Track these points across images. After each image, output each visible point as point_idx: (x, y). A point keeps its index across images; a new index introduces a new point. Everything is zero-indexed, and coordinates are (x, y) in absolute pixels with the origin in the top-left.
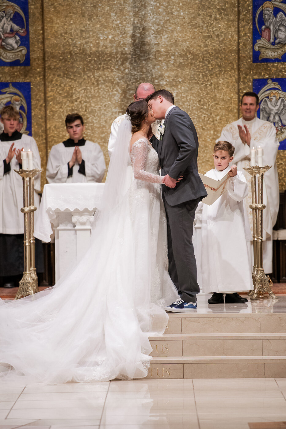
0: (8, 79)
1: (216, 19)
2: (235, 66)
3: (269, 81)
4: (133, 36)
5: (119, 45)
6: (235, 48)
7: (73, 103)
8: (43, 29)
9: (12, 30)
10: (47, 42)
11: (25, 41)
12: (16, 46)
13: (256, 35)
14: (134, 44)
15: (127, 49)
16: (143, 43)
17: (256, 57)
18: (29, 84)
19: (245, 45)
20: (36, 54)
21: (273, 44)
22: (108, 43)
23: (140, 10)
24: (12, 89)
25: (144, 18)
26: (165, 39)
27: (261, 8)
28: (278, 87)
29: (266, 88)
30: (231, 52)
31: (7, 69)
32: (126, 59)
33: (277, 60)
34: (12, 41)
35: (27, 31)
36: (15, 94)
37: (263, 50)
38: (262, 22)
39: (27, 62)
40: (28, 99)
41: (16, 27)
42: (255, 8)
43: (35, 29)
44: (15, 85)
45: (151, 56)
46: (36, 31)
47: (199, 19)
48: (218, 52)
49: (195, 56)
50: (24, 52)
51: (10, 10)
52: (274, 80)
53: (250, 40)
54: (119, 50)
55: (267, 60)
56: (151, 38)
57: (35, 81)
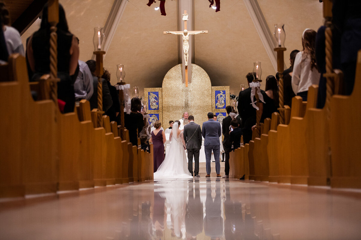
0: (153, 113)
1: (206, 98)
2: (211, 109)
3: (220, 113)
4: (185, 102)
5: (181, 104)
6: (211, 105)
7: (169, 118)
8: (162, 101)
9: (154, 101)
10: (163, 104)
11: (158, 104)
12: (155, 105)
13: (216, 102)
14: (185, 104)
15: (184, 105)
16: (188, 104)
17: (216, 107)
18: (158, 114)
19: (213, 104)
20: (160, 107)
21: (221, 104)
22: (179, 103)
23: (187, 95)
24: (154, 116)
25: (188, 97)
26: (193, 103)
27: (217, 95)
28: (222, 115)
29: (219, 115)
30: (210, 106)
31: (153, 111)
32: (183, 108)
33: (222, 108)
34: (154, 104)
35: (158, 101)
36: (155, 117)
37: (218, 106)
38: (217, 99)
39: (158, 109)
40: (158, 118)
41: (155, 100)
42: (216, 95)
43: (160, 100)
44: (155, 114)
45: (190, 107)
46: (160, 101)
47: (202, 98)
48: (207, 106)
49: (201, 107)
50: (157, 106)
51: (154, 96)
52: (221, 113)
53: (215, 103)
54: (182, 105)
55: (219, 108)
56: (189, 102)
57: (160, 113)
